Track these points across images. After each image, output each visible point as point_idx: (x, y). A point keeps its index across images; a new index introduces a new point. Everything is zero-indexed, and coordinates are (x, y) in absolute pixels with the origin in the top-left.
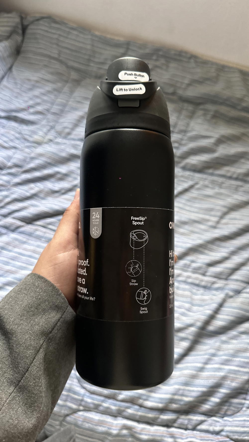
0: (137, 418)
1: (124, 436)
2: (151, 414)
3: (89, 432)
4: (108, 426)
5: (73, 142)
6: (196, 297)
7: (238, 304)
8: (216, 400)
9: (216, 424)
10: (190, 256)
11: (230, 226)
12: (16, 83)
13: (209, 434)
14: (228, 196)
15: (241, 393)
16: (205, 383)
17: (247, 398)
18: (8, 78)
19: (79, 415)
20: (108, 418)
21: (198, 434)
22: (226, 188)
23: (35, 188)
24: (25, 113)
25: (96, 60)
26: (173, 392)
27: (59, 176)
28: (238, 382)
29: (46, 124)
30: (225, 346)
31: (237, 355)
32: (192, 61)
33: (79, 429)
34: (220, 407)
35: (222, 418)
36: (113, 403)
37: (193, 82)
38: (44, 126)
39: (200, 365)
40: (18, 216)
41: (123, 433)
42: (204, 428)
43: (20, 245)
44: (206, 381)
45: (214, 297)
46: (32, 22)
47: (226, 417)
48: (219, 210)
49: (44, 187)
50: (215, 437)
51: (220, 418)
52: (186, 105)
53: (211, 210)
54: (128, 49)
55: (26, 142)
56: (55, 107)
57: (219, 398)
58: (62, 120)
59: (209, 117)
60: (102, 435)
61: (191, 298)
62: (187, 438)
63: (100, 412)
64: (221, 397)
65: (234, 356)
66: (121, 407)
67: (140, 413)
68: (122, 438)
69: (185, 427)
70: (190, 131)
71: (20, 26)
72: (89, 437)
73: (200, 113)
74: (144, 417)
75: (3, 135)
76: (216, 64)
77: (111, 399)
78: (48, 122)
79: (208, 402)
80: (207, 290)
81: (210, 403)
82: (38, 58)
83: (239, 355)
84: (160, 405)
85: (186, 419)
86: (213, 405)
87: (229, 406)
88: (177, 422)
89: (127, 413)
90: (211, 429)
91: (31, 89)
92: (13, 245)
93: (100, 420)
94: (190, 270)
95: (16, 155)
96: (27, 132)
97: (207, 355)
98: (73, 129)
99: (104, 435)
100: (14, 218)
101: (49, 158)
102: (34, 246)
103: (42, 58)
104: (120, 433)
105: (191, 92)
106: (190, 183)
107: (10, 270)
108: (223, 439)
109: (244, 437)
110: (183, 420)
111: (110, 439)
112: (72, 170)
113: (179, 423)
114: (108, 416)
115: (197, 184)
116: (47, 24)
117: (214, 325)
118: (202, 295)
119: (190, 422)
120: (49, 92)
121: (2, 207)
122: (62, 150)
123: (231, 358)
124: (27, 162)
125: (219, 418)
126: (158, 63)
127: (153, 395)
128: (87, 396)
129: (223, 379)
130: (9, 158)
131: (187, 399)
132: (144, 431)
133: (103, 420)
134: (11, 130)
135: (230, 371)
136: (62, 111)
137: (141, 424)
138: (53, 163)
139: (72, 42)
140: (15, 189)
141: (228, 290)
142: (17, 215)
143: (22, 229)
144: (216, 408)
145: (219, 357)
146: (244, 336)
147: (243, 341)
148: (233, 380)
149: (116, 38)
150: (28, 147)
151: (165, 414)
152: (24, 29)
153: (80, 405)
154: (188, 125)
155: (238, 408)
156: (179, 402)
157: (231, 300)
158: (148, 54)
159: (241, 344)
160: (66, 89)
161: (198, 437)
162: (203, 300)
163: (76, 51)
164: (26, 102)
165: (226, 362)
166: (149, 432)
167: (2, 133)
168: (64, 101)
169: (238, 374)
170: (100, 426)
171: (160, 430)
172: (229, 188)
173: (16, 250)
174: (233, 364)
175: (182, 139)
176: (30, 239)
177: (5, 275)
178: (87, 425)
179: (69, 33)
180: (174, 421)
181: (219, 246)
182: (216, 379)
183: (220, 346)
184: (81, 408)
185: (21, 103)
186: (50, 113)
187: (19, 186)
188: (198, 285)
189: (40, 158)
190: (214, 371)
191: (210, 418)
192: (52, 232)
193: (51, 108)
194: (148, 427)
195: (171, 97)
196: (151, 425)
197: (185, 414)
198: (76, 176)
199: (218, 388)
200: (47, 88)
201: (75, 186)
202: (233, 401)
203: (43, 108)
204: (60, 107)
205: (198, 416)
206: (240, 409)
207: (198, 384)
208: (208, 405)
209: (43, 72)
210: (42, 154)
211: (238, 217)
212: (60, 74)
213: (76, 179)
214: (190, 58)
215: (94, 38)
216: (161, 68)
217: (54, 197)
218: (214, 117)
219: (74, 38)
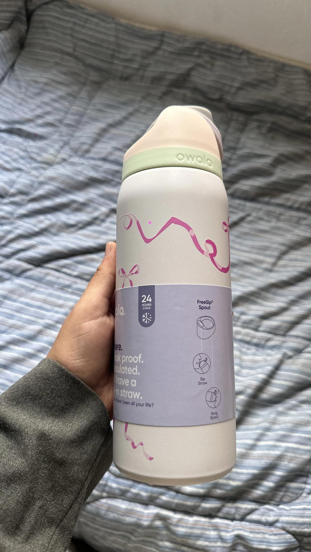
0: (174, 506)
1: (157, 528)
2: (191, 502)
3: (114, 523)
4: (138, 517)
5: (92, 162)
6: (245, 357)
7: (299, 367)
8: (270, 485)
9: (269, 514)
10: (239, 307)
11: (289, 269)
12: (19, 87)
13: (261, 525)
14: (288, 231)
15: (300, 476)
16: (256, 464)
17: (308, 482)
18: (9, 80)
19: (102, 502)
20: (138, 506)
21: (247, 525)
22: (285, 220)
23: (45, 221)
24: (32, 124)
25: (122, 56)
27: (75, 206)
28: (297, 462)
29: (58, 138)
30: (282, 418)
31: (297, 429)
32: (244, 57)
33: (102, 520)
34: (275, 492)
35: (277, 507)
36: (144, 489)
37: (246, 85)
38: (55, 141)
39: (250, 442)
40: (25, 257)
41: (156, 525)
42: (255, 518)
43: (27, 293)
44: (258, 461)
45: (269, 358)
46: (39, 7)
47: (282, 505)
48: (277, 248)
49: (57, 220)
50: (268, 529)
52: (235, 114)
53: (266, 248)
54: (162, 42)
55: (33, 162)
56: (69, 116)
57: (273, 482)
58: (78, 134)
59: (264, 130)
60: (131, 527)
61: (240, 358)
62: (233, 530)
63: (128, 499)
64: (277, 480)
65: (292, 430)
66: (154, 493)
67: (176, 501)
68: (154, 531)
69: (231, 517)
70: (241, 149)
71: (24, 12)
72: (114, 530)
73: (254, 124)
74: (182, 505)
75: (3, 153)
76: (274, 62)
77: (141, 484)
78: (62, 136)
79: (260, 486)
80: (260, 349)
81: (262, 488)
82: (48, 53)
83: (299, 429)
84: (201, 491)
85: (233, 508)
86: (266, 490)
87: (286, 491)
88: (222, 511)
89: (160, 500)
90: (263, 519)
91: (38, 94)
92: (18, 294)
93: (127, 509)
94: (239, 324)
95: (20, 178)
96: (34, 150)
97: (260, 429)
98: (92, 145)
99: (132, 527)
100: (19, 259)
101: (62, 183)
102: (44, 294)
103: (53, 53)
104: (152, 524)
105: (242, 99)
106: (241, 214)
107: (14, 325)
108: (277, 532)
109: (303, 528)
110: (230, 508)
111: (140, 531)
112: (92, 198)
113: (224, 512)
114: (138, 505)
115: (249, 215)
116: (58, 9)
117: (269, 392)
118: (254, 354)
119: (238, 511)
120: (61, 97)
121: (4, 246)
122: (79, 173)
123: (288, 433)
124: (34, 188)
125: (273, 506)
126: (200, 61)
128: (111, 480)
129: (279, 459)
130: (12, 183)
131: (234, 483)
132: (182, 522)
133: (132, 509)
134: (14, 146)
135: (288, 450)
136: (78, 122)
137: (177, 514)
138: (67, 189)
139: (90, 33)
140: (20, 223)
141: (286, 349)
142: (22, 255)
143: (29, 273)
144: (270, 494)
145: (275, 432)
146: (305, 406)
147: (304, 412)
148: (291, 460)
149: (148, 27)
150: (35, 169)
151: (208, 502)
152: (29, 15)
153: (103, 491)
154: (238, 139)
155: (297, 494)
156: (224, 487)
157: (290, 361)
158: (188, 48)
159: (302, 415)
160: (83, 94)
161: (247, 529)
162: (255, 362)
163: (95, 44)
164: (32, 110)
165: (282, 438)
166: (187, 524)
167: (3, 151)
168: (81, 110)
169: (298, 453)
170: (128, 516)
171: (201, 521)
172: (289, 220)
173: (22, 299)
174: (290, 440)
175: (230, 159)
176: (39, 285)
177: (9, 331)
178: (112, 515)
179: (86, 21)
180: (219, 510)
181: (275, 294)
182: (270, 458)
183: (275, 418)
184: (105, 494)
185: (26, 112)
186: (63, 124)
187: (24, 218)
188: (248, 343)
189: (51, 183)
190: (268, 450)
191: (263, 505)
192: (67, 277)
193: (65, 118)
194: (186, 518)
195: (217, 104)
196: (191, 515)
197: (232, 501)
198: (96, 206)
199: (272, 470)
200: (59, 93)
201: (96, 219)
202: (291, 486)
203: (55, 118)
204: (76, 118)
205: (248, 504)
206: (299, 495)
207: (248, 465)
208: (259, 490)
209: (54, 71)
210: (53, 177)
211: (300, 257)
212: (76, 74)
213: (96, 209)
214: (241, 54)
215: (119, 27)
216: (204, 67)
217: (69, 233)
218: (271, 130)
219: (93, 27)
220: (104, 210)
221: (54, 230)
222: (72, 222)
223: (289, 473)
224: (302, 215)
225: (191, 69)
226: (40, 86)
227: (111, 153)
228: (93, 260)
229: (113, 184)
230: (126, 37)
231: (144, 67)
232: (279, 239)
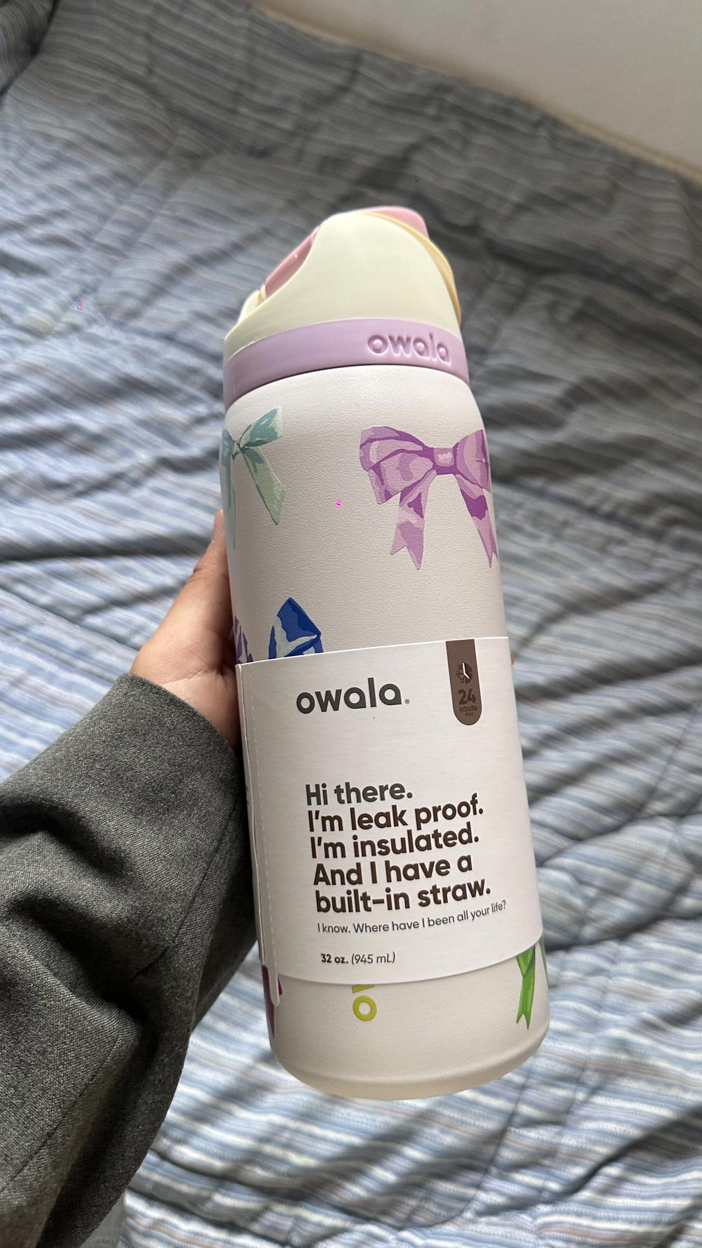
2: (189, 1185)
5: (140, 341)
8: (386, 1177)
11: (556, 658)
12: (6, 144)
14: (573, 566)
15: (470, 1168)
16: (362, 1122)
17: (484, 1184)
22: (574, 540)
24: (17, 237)
25: (258, 98)
26: (261, 1134)
27: (76, 439)
28: (462, 1134)
29: (74, 276)
32: (543, 132)
34: (397, 1198)
35: (394, 1231)
37: (534, 202)
38: (64, 283)
44: (369, 1117)
47: (409, 1231)
48: (537, 605)
49: (27, 467)
51: (390, 1231)
52: (503, 267)
54: (354, 74)
55: (3, 325)
56: (109, 227)
57: (395, 1172)
58: (120, 271)
59: (564, 315)
64: (405, 1169)
67: (156, 1177)
69: (282, 1238)
70: (497, 353)
73: (541, 298)
74: (168, 1188)
76: (615, 153)
78: (83, 271)
79: (364, 1177)
81: (367, 1182)
82: (88, 71)
84: (218, 1165)
85: (289, 1216)
86: (376, 1189)
87: (426, 1199)
88: (262, 1220)
91: (47, 167)
96: (10, 297)
98: (147, 302)
101: (56, 382)
103: (99, 74)
105: (522, 234)
110: (281, 1216)
112: (120, 426)
113: (267, 1223)
120: (99, 180)
122: (102, 363)
125: (386, 1230)
126: (437, 130)
127: (206, 1130)
129: (421, 1120)
131: (298, 1160)
132: (162, 1228)
136: (129, 243)
137: (154, 1208)
138: (67, 397)
139: (193, 35)
144: (384, 1199)
148: (448, 1127)
149: (326, 36)
150: (5, 341)
151: (229, 1192)
154: (496, 329)
155: (450, 1209)
156: (274, 1165)
158: (414, 95)
160: (154, 178)
163: (200, 64)
164: (26, 203)
166: (171, 1236)
168: (142, 214)
169: (471, 1112)
171: (206, 1236)
172: (582, 541)
180: (254, 1216)
182: (397, 1115)
185: (10, 205)
186: (92, 244)
189: (29, 378)
191: (363, 1223)
192: (24, 607)
193: (101, 229)
194: (174, 1220)
195: (463, 239)
196: (186, 1215)
197: (288, 1201)
198: (127, 445)
199: (399, 1143)
200: (97, 170)
201: (119, 476)
202: (440, 1188)
203: (73, 228)
204: (125, 232)
205: (327, 1216)
206: (454, 1213)
207: (343, 1121)
208: (361, 1186)
209: (92, 117)
210: (36, 366)
211: (588, 635)
212: (144, 128)
213: (126, 453)
214: (538, 124)
215: (257, 29)
216: (446, 147)
217: (51, 502)
218: (580, 316)
219: (199, 21)
220: (144, 457)
221: (14, 491)
222: (61, 477)
223: (438, 1157)
224: (617, 531)
225: (414, 148)
226: (55, 147)
227: (185, 326)
228: (93, 574)
229: (179, 399)
230: (272, 54)
231: (304, 130)
232: (548, 583)
